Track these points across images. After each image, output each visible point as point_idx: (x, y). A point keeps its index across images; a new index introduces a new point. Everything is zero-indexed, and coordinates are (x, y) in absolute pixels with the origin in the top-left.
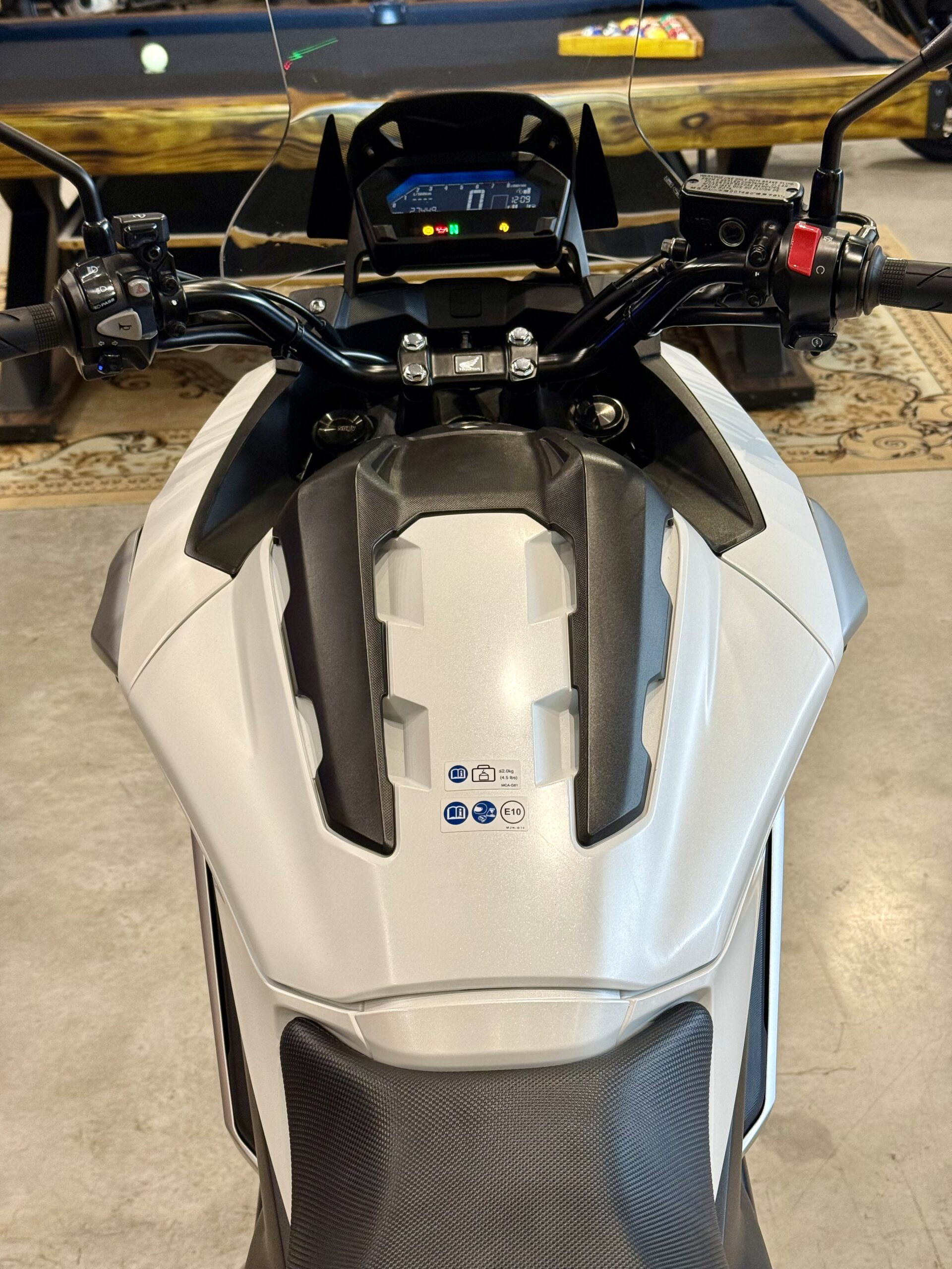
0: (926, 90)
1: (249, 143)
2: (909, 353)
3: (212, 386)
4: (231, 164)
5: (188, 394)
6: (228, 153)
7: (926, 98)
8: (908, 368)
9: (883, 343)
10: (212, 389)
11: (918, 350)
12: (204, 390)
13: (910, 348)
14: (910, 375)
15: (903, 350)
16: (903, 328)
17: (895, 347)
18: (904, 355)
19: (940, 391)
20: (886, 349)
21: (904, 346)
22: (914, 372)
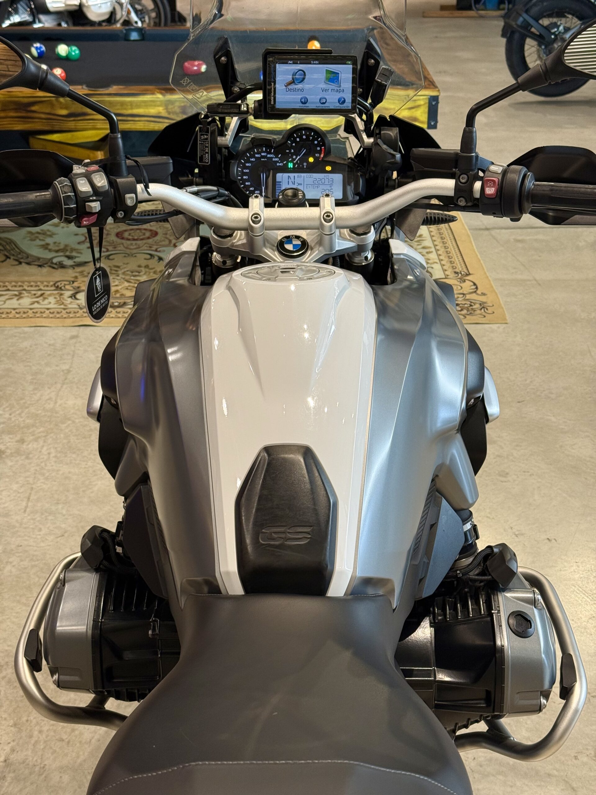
0: (427, 101)
1: (23, 114)
2: (432, 252)
4: (14, 126)
6: (12, 119)
7: (427, 105)
8: (429, 261)
9: (418, 245)
11: (437, 250)
13: (433, 249)
14: (429, 265)
15: (428, 250)
16: (432, 236)
17: (424, 248)
18: (427, 253)
19: (444, 277)
20: (420, 249)
21: (430, 247)
22: (431, 264)
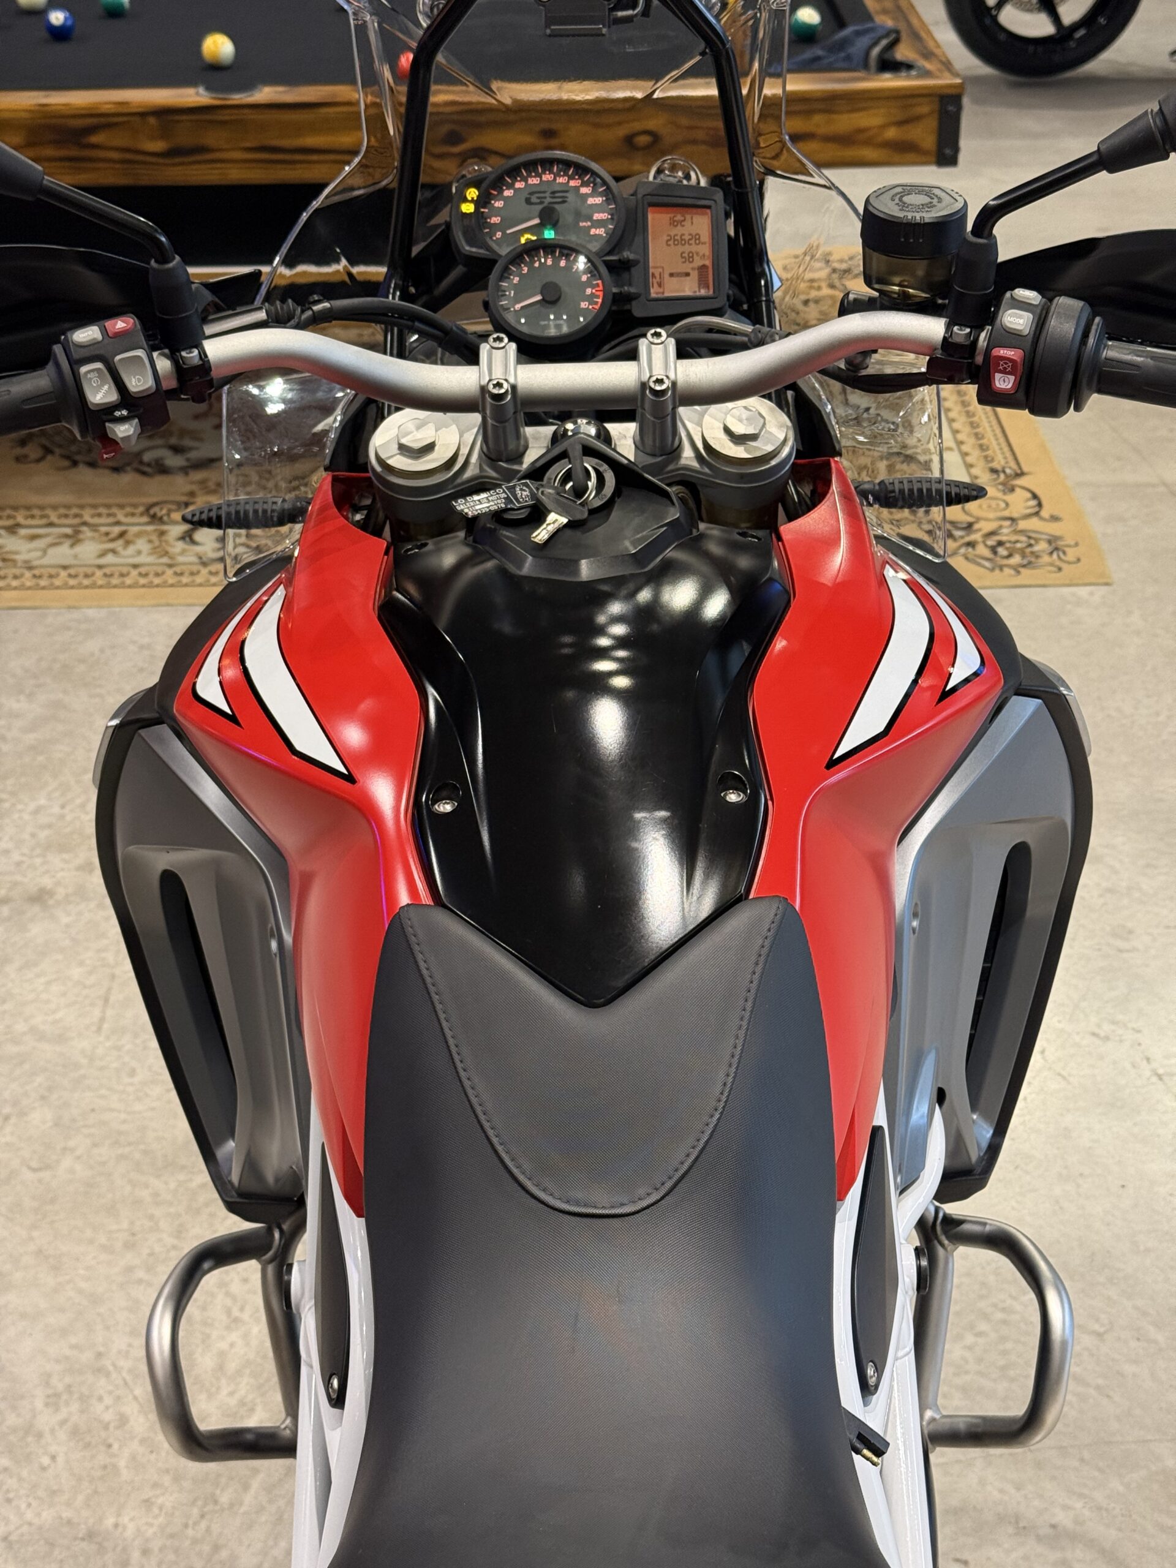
1: (74, 152)
3: (60, 446)
5: (26, 456)
7: (936, 116)
10: (57, 451)
12: (48, 451)
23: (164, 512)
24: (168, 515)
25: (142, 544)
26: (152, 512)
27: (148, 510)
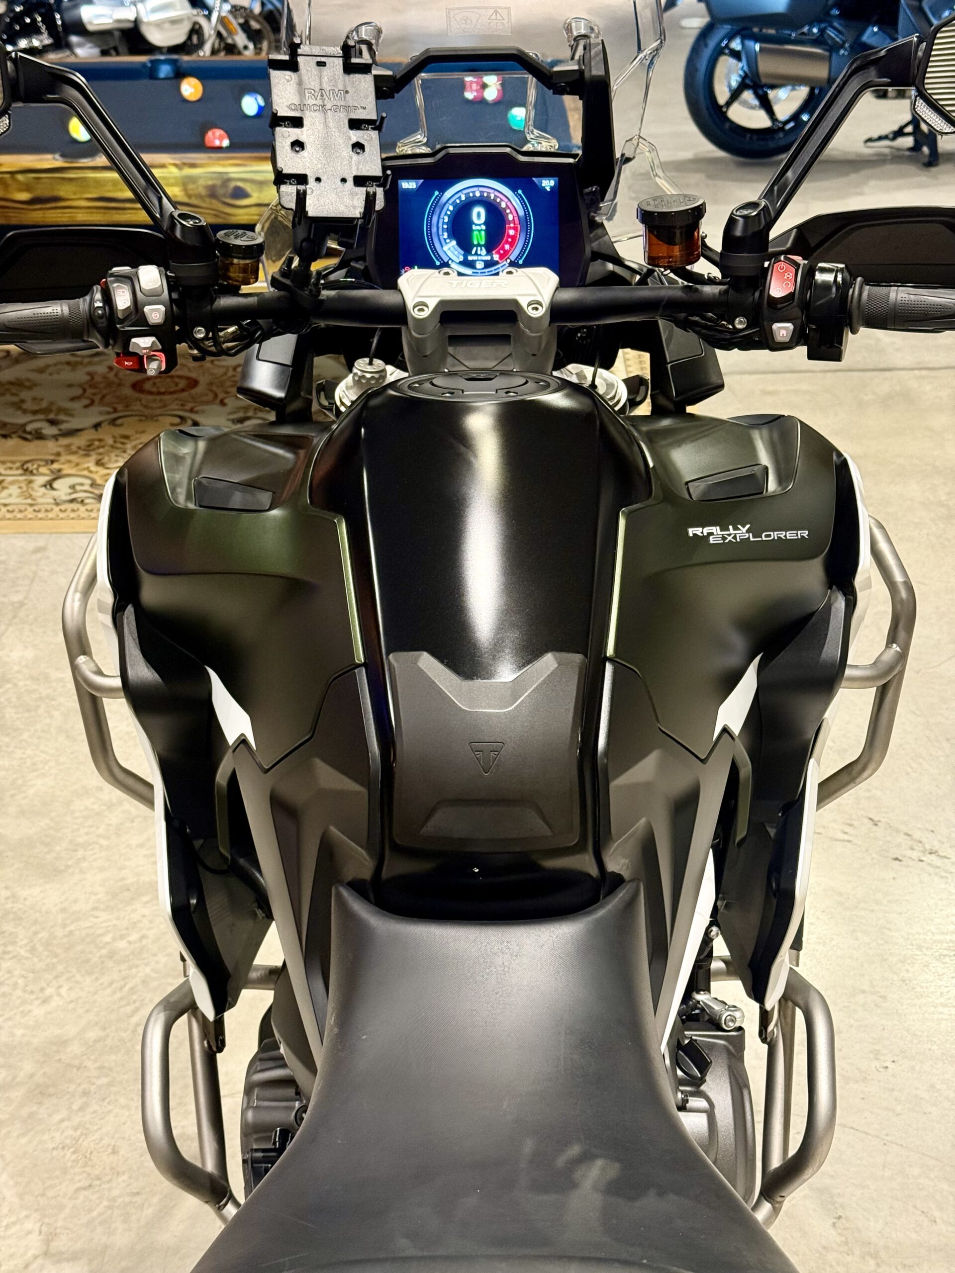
23: (35, 466)
24: (37, 469)
25: (14, 490)
26: (25, 467)
27: (22, 465)
